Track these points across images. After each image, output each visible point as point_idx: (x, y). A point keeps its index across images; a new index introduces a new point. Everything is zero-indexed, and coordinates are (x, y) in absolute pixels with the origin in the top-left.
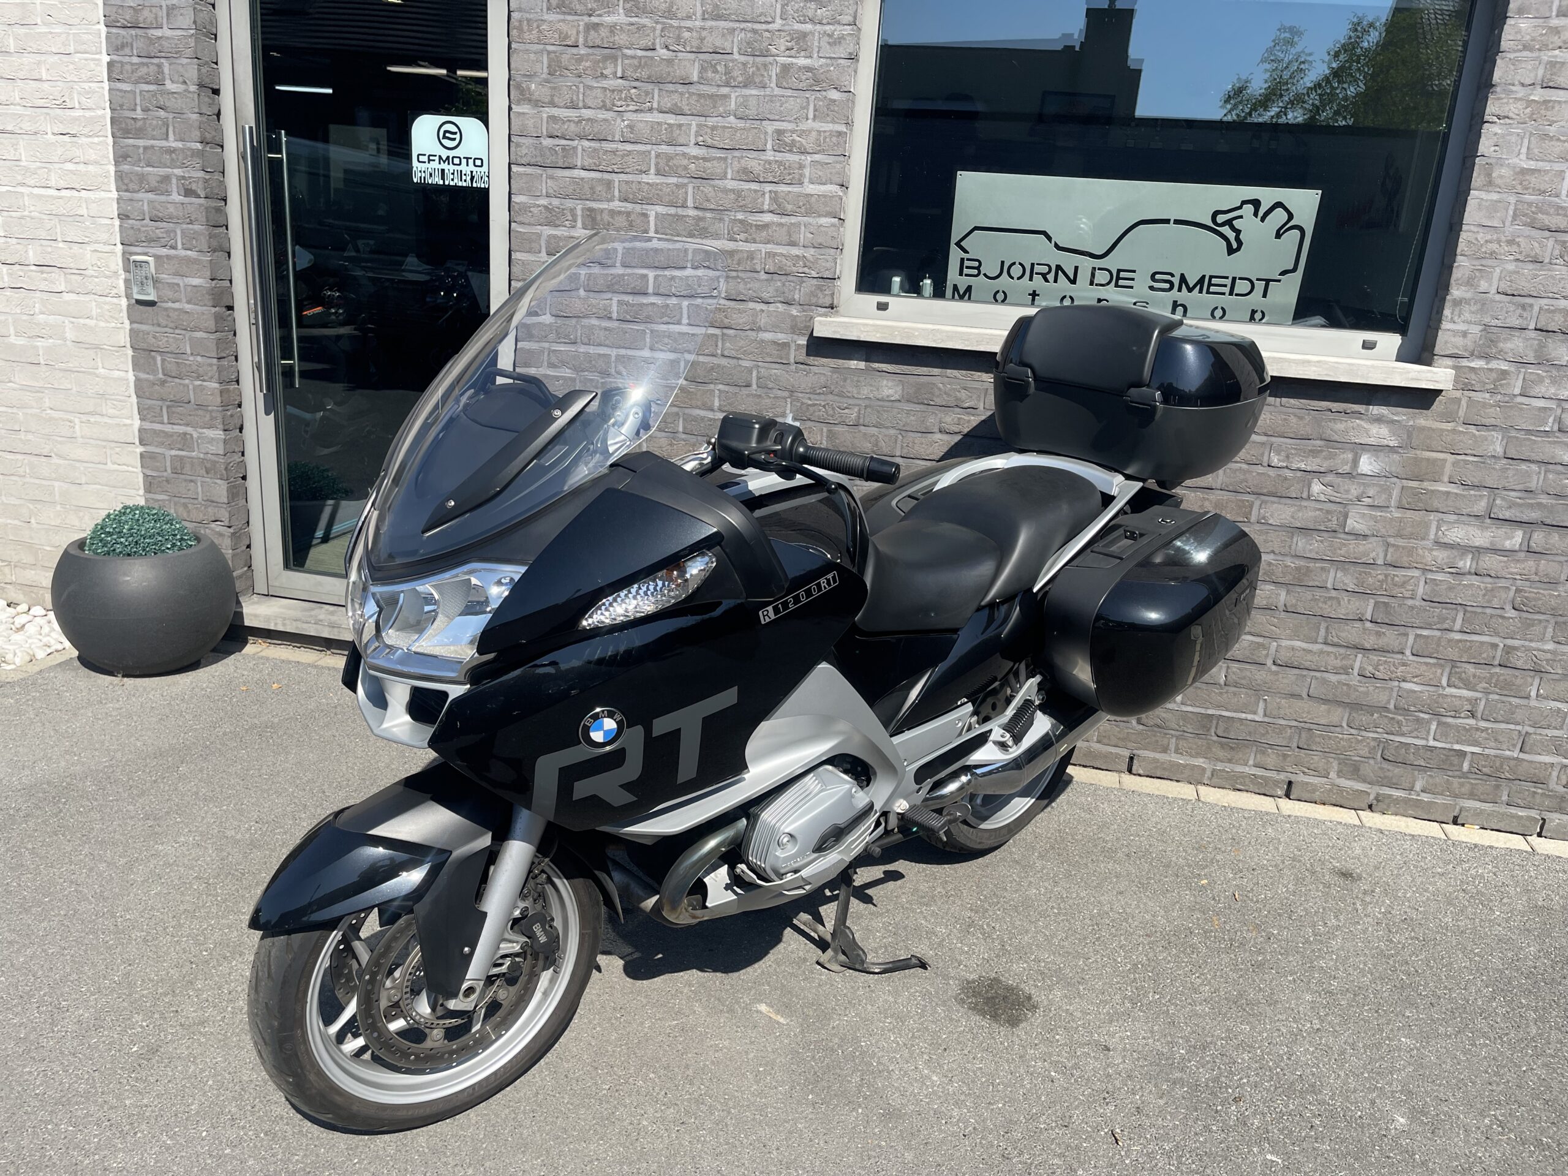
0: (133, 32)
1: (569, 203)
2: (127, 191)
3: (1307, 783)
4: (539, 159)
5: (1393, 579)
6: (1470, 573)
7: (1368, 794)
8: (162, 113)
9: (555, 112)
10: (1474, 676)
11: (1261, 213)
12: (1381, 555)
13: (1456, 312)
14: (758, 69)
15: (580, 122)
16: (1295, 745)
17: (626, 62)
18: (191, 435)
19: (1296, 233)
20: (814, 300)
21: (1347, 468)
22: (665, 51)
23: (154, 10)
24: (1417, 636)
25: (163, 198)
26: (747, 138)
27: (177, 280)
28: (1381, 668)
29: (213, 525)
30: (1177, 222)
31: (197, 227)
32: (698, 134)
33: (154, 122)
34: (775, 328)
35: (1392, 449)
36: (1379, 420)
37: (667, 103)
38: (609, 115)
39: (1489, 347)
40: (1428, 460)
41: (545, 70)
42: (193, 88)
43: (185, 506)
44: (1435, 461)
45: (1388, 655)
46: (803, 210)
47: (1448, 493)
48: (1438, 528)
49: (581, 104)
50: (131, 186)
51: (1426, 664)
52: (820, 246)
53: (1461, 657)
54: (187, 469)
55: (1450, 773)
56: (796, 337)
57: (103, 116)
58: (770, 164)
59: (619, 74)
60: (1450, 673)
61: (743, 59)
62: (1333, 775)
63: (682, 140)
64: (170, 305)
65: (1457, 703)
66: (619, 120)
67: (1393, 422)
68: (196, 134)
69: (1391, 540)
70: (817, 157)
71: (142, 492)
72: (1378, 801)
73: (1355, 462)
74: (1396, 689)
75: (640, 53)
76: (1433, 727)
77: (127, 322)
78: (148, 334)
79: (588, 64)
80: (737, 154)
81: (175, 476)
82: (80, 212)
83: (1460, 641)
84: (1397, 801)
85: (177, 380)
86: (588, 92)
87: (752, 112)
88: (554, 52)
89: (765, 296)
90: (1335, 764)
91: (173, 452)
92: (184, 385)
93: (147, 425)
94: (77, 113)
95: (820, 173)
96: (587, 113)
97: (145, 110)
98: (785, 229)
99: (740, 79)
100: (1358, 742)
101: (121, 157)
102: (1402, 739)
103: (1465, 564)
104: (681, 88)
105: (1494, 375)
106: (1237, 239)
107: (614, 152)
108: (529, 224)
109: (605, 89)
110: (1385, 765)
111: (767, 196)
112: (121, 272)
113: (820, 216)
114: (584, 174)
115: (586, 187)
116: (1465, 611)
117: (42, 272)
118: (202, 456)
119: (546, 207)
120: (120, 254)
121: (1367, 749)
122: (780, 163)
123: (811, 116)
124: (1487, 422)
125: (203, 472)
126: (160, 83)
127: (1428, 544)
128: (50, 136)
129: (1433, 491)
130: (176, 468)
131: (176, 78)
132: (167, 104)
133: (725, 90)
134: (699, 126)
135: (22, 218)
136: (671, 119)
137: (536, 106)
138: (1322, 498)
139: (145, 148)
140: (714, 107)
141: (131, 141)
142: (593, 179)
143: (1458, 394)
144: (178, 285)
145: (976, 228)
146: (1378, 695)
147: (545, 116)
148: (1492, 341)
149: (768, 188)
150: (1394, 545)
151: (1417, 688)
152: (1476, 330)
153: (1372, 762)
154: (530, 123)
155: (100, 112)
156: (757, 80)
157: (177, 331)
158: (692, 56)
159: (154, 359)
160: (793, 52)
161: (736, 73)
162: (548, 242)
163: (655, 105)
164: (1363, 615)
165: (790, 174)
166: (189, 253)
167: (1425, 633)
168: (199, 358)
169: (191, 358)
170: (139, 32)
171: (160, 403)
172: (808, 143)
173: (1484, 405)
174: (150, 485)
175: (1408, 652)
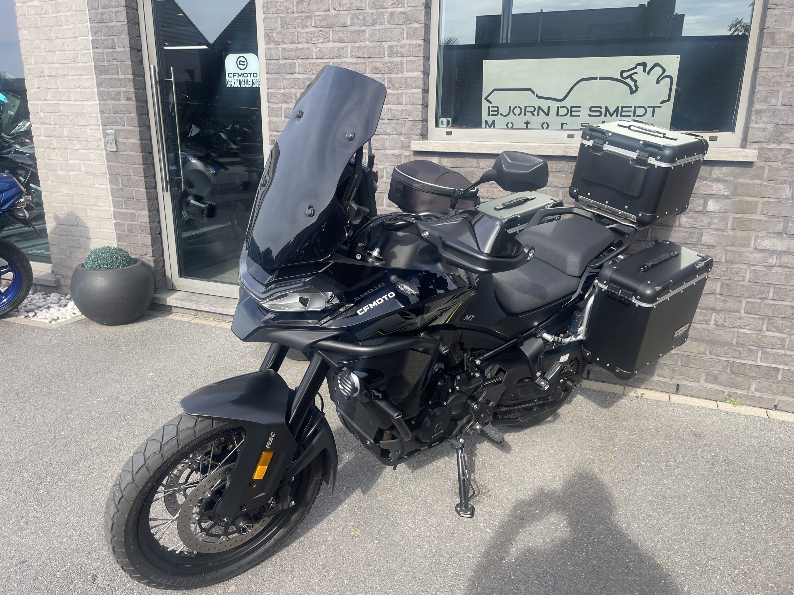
0: (101, 25)
1: (293, 91)
2: (103, 100)
3: (688, 386)
4: (279, 70)
5: (731, 270)
6: (775, 266)
7: (724, 392)
8: (115, 62)
9: (285, 46)
10: (782, 325)
11: (647, 70)
12: (724, 257)
13: (759, 117)
14: (379, 16)
15: (297, 50)
16: (679, 364)
17: (317, 18)
18: (135, 214)
19: (668, 80)
20: (412, 132)
21: (700, 208)
22: (334, 11)
23: (109, 13)
24: (747, 302)
25: (118, 102)
26: (375, 51)
27: (125, 141)
28: (727, 320)
29: (146, 257)
30: (601, 78)
31: (132, 115)
32: (352, 52)
33: (112, 67)
34: (393, 148)
35: (726, 197)
36: (717, 180)
37: (337, 37)
38: (310, 46)
39: (779, 136)
40: (747, 202)
41: (280, 26)
42: (128, 49)
43: (134, 247)
44: (751, 203)
45: (731, 313)
46: (404, 86)
47: (760, 220)
48: (756, 241)
49: (296, 42)
50: (105, 98)
51: (754, 318)
52: (413, 104)
53: (774, 314)
54: (134, 230)
55: (771, 381)
56: (404, 151)
57: (91, 66)
58: (387, 63)
59: (313, 25)
60: (768, 323)
61: (371, 11)
62: (702, 381)
63: (344, 55)
64: (123, 153)
65: (773, 340)
66: (314, 48)
67: (725, 181)
68: (130, 71)
69: (729, 248)
70: (409, 58)
71: (116, 241)
72: (730, 396)
73: (705, 205)
74: (736, 333)
75: (322, 13)
76: (760, 354)
77: (106, 162)
78: (115, 167)
79: (299, 21)
80: (370, 60)
81: (129, 233)
82: (84, 111)
83: (773, 305)
84: (740, 396)
85: (128, 188)
86: (299, 35)
87: (377, 38)
88: (283, 17)
89: (388, 131)
90: (703, 375)
91: (128, 222)
92: (131, 190)
93: (117, 210)
94: (80, 65)
95: (411, 66)
96: (299, 46)
97: (108, 61)
98: (396, 95)
99: (370, 22)
100: (716, 363)
101: (99, 85)
102: (742, 361)
103: (773, 260)
104: (342, 29)
105: (783, 152)
106: (635, 85)
107: (313, 64)
108: (276, 103)
109: (307, 33)
110: (732, 376)
111: (386, 80)
112: (102, 138)
113: (412, 88)
114: (299, 76)
115: (301, 82)
116: (775, 288)
117: (70, 140)
118: (140, 223)
119: (283, 94)
120: (101, 130)
121: (721, 367)
122: (392, 63)
123: (405, 37)
124: (780, 178)
125: (141, 231)
126: (113, 47)
127: (751, 249)
128: (70, 76)
129: (751, 220)
130: (129, 230)
131: (120, 46)
132: (117, 58)
133: (363, 28)
134: (352, 47)
135: (60, 115)
136: (339, 45)
137: (276, 44)
138: (687, 225)
139: (109, 79)
140: (359, 37)
141: (103, 77)
142: (303, 78)
143: (762, 164)
144: (126, 143)
145: (495, 90)
146: (725, 336)
147: (280, 49)
148: (781, 133)
149: (386, 76)
150: (730, 251)
151: (749, 332)
152: (770, 127)
153: (724, 374)
154: (274, 53)
155: (89, 64)
156: (378, 21)
157: (127, 165)
158: (347, 12)
159: (118, 178)
160: (395, 5)
161: (368, 19)
162: (285, 111)
163: (331, 39)
164: (715, 291)
165: (396, 68)
166: (130, 128)
167: (752, 300)
168: (136, 177)
169: (133, 178)
170: (104, 24)
171: (121, 199)
172: (404, 51)
173: (778, 169)
174: (119, 238)
175: (742, 312)
